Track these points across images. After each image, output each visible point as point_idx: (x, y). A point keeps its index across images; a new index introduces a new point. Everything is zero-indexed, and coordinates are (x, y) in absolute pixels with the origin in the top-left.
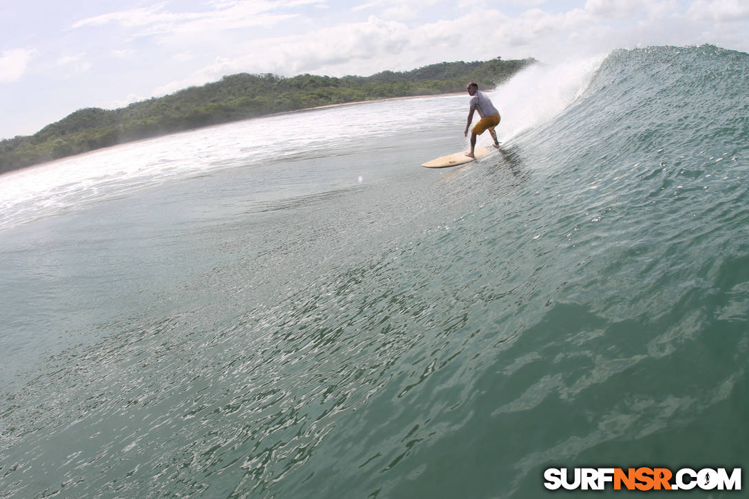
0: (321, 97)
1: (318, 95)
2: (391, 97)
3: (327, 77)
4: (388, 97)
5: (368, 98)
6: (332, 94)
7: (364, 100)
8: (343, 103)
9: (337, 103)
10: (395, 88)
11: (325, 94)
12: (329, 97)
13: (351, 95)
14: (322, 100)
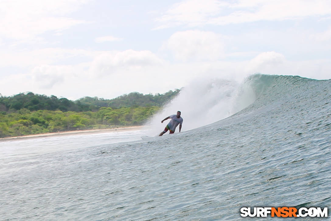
0: (35, 124)
1: (32, 120)
2: (128, 125)
3: (54, 97)
4: (123, 125)
5: (97, 125)
6: (51, 119)
7: (91, 128)
8: (64, 131)
9: (55, 131)
10: (135, 114)
11: (41, 119)
12: (46, 122)
13: (73, 122)
14: (36, 126)
